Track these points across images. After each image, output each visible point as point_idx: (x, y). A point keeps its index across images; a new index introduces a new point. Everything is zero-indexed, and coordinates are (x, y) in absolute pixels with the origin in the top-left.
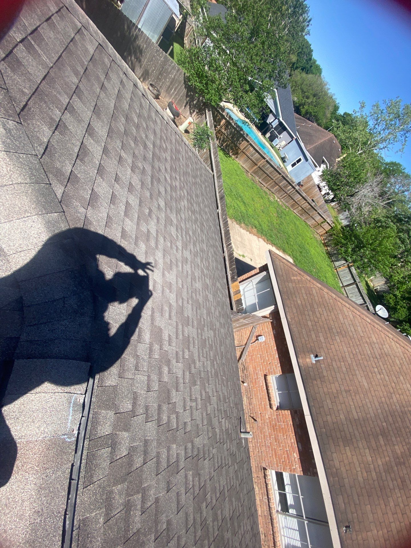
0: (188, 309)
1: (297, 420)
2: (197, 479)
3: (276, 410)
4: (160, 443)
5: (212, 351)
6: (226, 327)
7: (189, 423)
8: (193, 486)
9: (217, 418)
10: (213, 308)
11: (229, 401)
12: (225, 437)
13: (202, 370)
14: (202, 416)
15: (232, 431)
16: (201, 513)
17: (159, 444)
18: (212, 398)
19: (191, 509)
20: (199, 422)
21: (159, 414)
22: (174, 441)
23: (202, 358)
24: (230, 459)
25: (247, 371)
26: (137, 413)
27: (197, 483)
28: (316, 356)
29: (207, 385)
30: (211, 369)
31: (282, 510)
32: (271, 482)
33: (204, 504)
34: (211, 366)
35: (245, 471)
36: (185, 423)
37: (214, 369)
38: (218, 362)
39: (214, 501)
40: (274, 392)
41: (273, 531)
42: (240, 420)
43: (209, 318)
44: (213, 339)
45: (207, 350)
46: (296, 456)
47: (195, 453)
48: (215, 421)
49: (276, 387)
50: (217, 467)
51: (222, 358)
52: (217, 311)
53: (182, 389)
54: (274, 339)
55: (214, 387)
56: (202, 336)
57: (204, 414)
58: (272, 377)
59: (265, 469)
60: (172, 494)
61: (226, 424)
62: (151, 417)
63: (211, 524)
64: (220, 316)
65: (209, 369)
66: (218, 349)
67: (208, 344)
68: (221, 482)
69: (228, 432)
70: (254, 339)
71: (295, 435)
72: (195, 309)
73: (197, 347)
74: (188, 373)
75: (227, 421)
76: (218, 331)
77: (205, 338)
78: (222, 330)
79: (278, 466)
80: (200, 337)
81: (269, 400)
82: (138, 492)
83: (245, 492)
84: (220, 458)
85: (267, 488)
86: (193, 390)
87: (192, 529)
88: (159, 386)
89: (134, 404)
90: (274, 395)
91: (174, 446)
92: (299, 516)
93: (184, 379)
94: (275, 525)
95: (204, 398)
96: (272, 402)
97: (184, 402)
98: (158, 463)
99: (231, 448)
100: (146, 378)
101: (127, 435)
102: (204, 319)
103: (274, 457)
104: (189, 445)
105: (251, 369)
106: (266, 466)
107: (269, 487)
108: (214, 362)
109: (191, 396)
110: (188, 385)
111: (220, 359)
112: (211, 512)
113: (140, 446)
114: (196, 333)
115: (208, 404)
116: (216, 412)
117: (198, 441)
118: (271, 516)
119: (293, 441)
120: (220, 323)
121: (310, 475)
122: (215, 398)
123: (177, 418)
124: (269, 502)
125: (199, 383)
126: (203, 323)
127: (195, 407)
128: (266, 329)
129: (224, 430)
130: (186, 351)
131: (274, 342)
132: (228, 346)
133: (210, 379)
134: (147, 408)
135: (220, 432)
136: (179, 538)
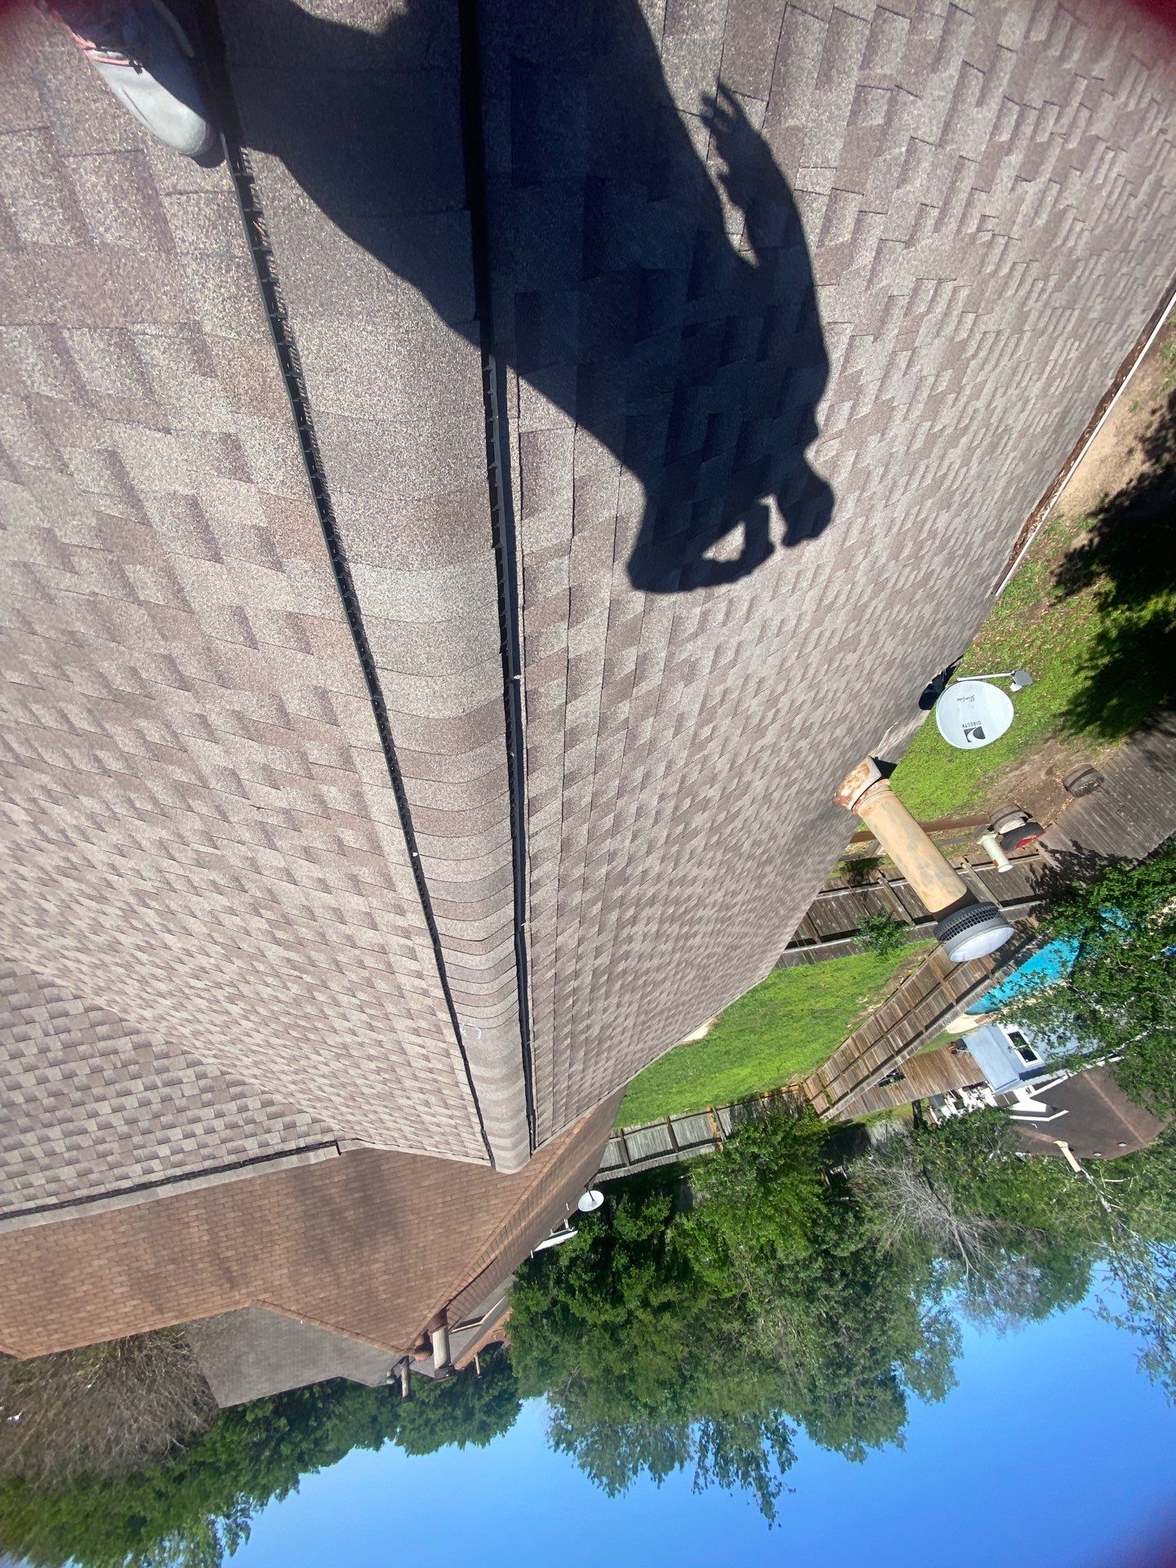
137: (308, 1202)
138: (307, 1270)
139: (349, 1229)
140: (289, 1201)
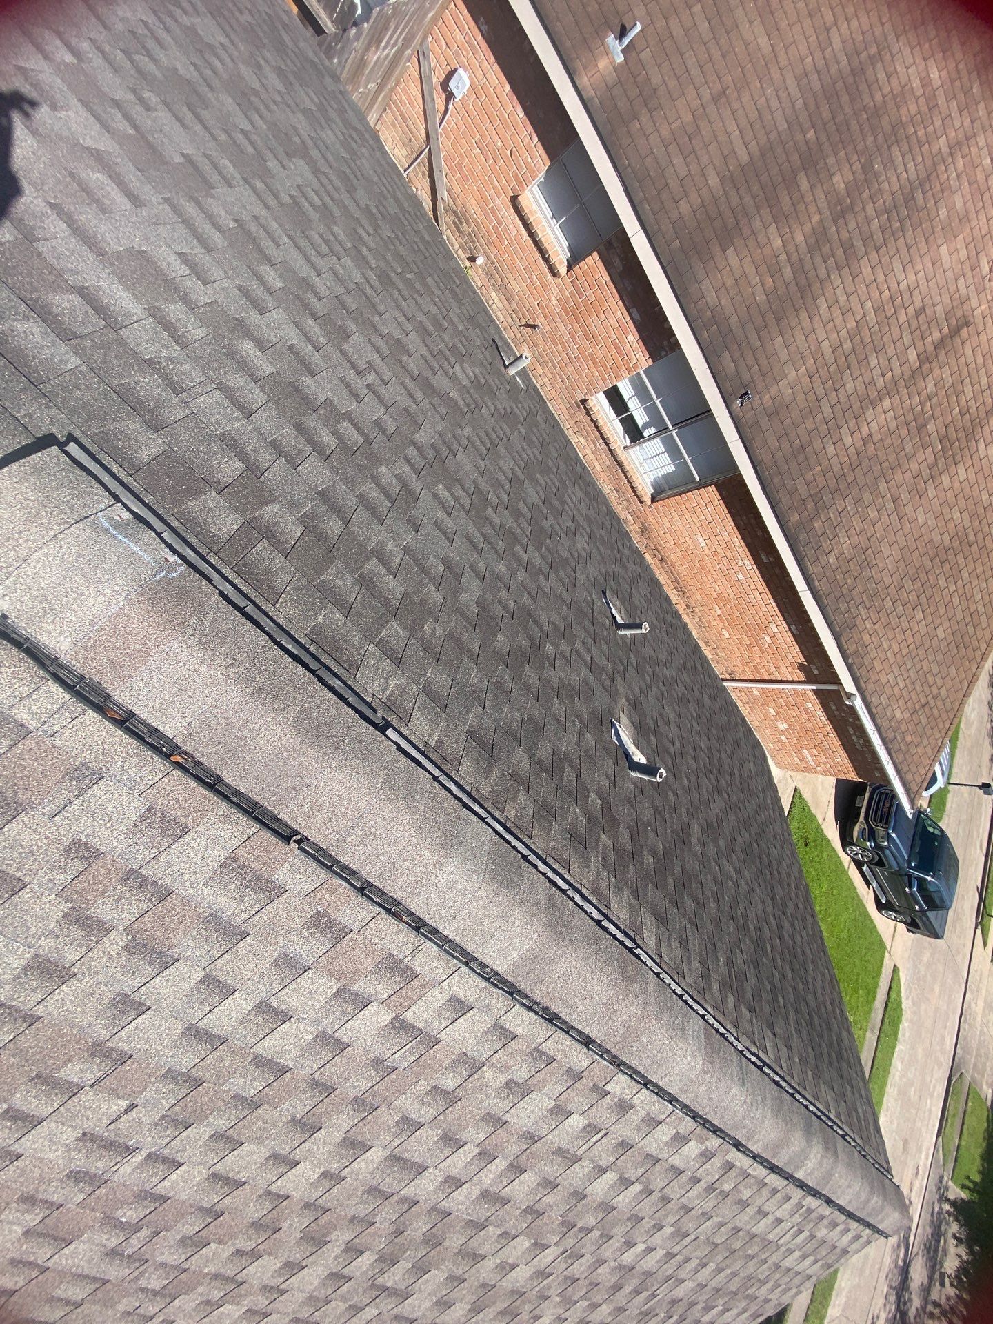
0: (167, 129)
1: (617, 262)
2: (457, 488)
3: (568, 271)
4: (352, 481)
5: (335, 223)
6: (333, 115)
7: (386, 417)
8: (456, 500)
9: (440, 373)
10: (245, 70)
11: (451, 322)
12: (476, 396)
13: (343, 291)
14: (405, 387)
15: (487, 377)
16: (490, 523)
17: (350, 484)
18: (405, 340)
19: (471, 528)
20: (406, 402)
21: (310, 440)
22: (378, 462)
23: (320, 262)
24: (504, 425)
25: (467, 222)
26: (264, 466)
27: (461, 492)
28: (622, 33)
29: (376, 318)
30: (363, 274)
31: (632, 441)
32: (602, 413)
33: (490, 509)
34: (358, 266)
35: (543, 426)
36: (378, 423)
37: (372, 269)
38: (372, 245)
39: (505, 498)
40: (548, 230)
41: (627, 477)
42: (494, 346)
43: (256, 118)
44: (316, 186)
45: (321, 228)
46: (633, 338)
47: (431, 454)
48: (441, 382)
49: (549, 214)
50: (485, 452)
51: (377, 228)
52: (267, 70)
53: (322, 364)
54: (493, 59)
55: (397, 314)
56: (276, 196)
57: (408, 381)
58: (531, 191)
59: (584, 401)
60: (428, 529)
61: (464, 372)
62: (298, 455)
63: (515, 525)
64: (289, 85)
65: (358, 278)
66: (352, 207)
67: (311, 209)
68: (505, 467)
69: (479, 382)
70: (440, 100)
71: (622, 299)
72: (189, 115)
73: (286, 240)
74: (311, 322)
75: (465, 365)
76: (318, 148)
77: (291, 196)
78: (328, 136)
79: (604, 379)
80: (272, 202)
81: (546, 259)
82: (368, 559)
83: (555, 454)
84: (483, 435)
85: (597, 427)
86: (350, 351)
87: (487, 547)
88: (263, 391)
89: (242, 455)
90: (553, 239)
91: (383, 469)
92: (662, 429)
93: (309, 340)
94: (627, 468)
95: (386, 351)
96: (554, 260)
97: (348, 386)
98: (371, 509)
99: (499, 406)
100: (218, 393)
101: (277, 506)
102: (242, 131)
103: (593, 370)
104: (412, 451)
105: (474, 208)
106: (585, 395)
107: (601, 423)
108: (359, 252)
109: (353, 366)
110: (330, 348)
111: (372, 231)
112: (506, 512)
113: (318, 506)
114: (253, 198)
115: (405, 358)
116: (432, 362)
117: (423, 436)
118: (617, 461)
119: (619, 314)
120: (307, 112)
121: (667, 355)
122: (413, 335)
123: (354, 424)
124: (607, 445)
125: (353, 328)
126: (250, 150)
127: (378, 382)
128: (459, 37)
129: (468, 385)
130: (264, 269)
131: (496, 66)
132: (376, 179)
133: (376, 300)
134: (275, 446)
135: (461, 394)
136: (472, 567)
137: (822, 272)
138: (943, 213)
139: (867, 168)
140: (823, 307)
